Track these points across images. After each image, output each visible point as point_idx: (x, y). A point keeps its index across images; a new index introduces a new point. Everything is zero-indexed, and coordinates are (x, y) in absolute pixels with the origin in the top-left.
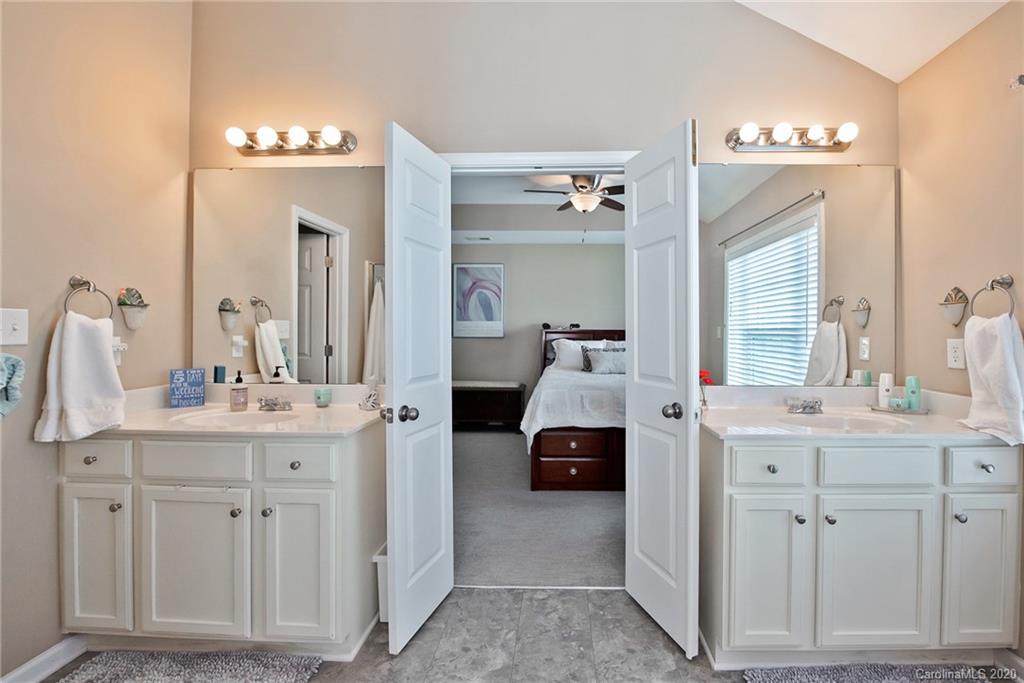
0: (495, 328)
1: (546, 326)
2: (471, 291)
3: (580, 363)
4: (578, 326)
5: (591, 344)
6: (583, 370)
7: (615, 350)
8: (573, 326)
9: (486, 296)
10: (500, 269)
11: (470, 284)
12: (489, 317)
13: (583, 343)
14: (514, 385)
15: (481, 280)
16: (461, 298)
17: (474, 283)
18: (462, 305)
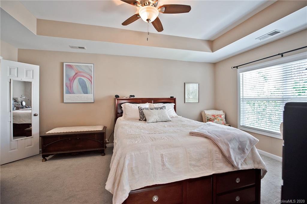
0: (89, 97)
1: (117, 96)
2: (74, 78)
3: (138, 116)
4: (133, 96)
5: (143, 106)
6: (140, 120)
7: (157, 109)
8: (131, 96)
9: (84, 80)
10: (92, 66)
11: (74, 74)
12: (86, 92)
13: (138, 105)
14: (100, 128)
15: (80, 72)
16: (69, 82)
17: (76, 74)
18: (69, 85)
